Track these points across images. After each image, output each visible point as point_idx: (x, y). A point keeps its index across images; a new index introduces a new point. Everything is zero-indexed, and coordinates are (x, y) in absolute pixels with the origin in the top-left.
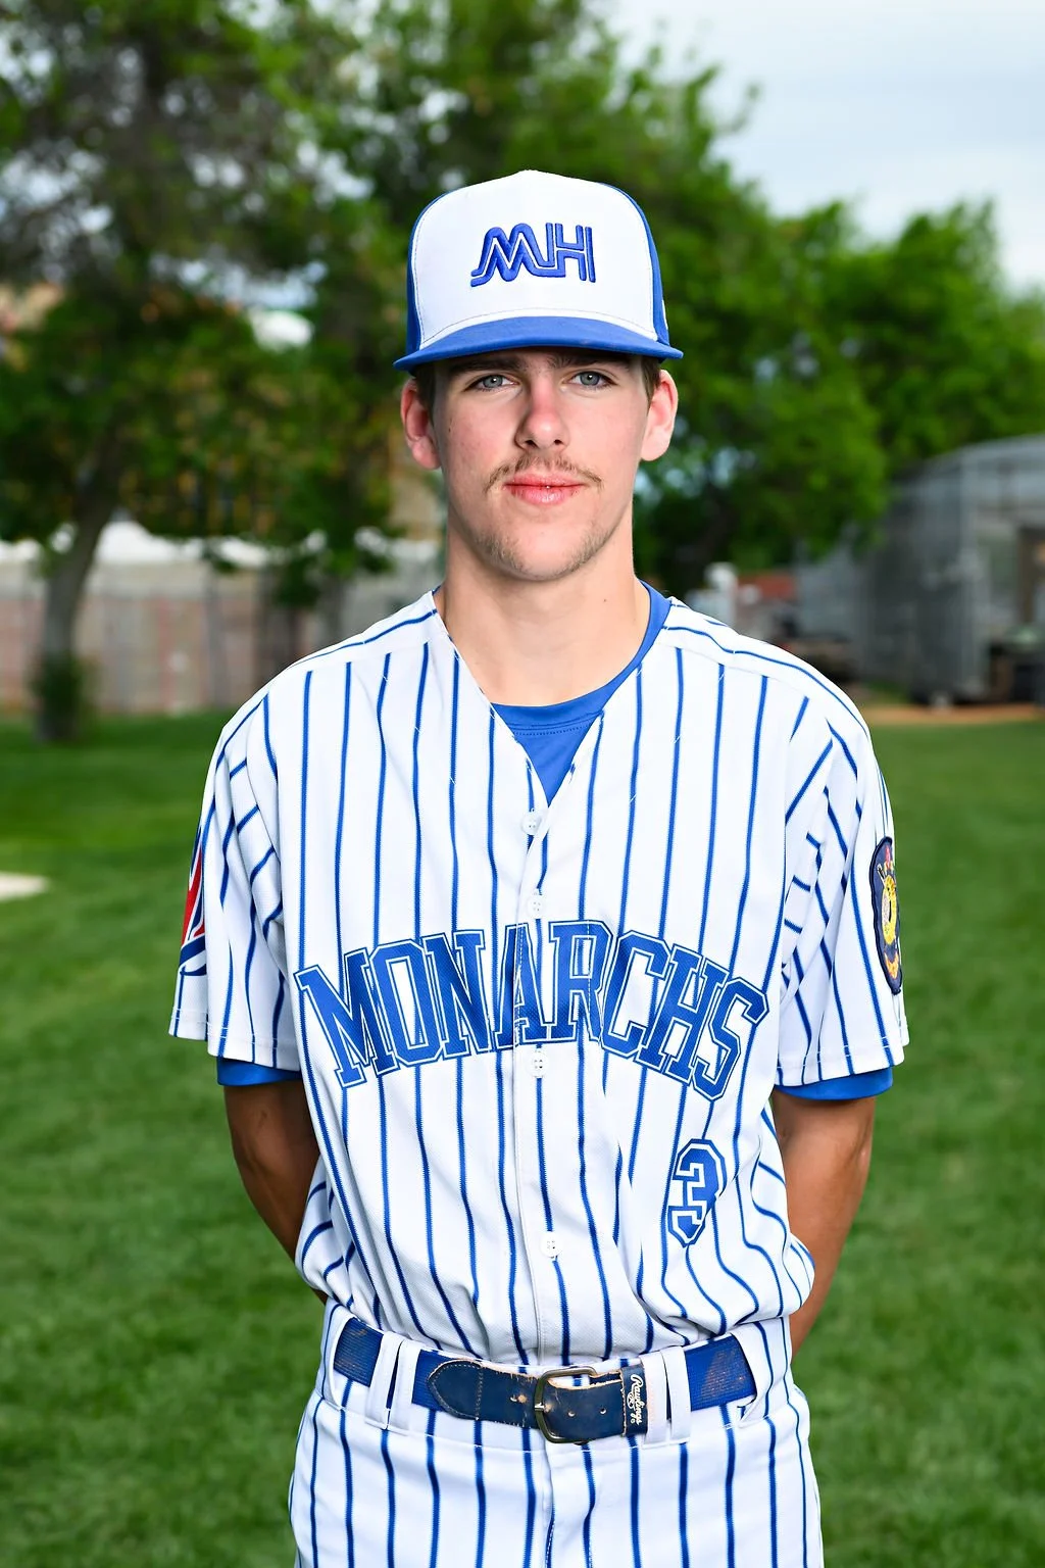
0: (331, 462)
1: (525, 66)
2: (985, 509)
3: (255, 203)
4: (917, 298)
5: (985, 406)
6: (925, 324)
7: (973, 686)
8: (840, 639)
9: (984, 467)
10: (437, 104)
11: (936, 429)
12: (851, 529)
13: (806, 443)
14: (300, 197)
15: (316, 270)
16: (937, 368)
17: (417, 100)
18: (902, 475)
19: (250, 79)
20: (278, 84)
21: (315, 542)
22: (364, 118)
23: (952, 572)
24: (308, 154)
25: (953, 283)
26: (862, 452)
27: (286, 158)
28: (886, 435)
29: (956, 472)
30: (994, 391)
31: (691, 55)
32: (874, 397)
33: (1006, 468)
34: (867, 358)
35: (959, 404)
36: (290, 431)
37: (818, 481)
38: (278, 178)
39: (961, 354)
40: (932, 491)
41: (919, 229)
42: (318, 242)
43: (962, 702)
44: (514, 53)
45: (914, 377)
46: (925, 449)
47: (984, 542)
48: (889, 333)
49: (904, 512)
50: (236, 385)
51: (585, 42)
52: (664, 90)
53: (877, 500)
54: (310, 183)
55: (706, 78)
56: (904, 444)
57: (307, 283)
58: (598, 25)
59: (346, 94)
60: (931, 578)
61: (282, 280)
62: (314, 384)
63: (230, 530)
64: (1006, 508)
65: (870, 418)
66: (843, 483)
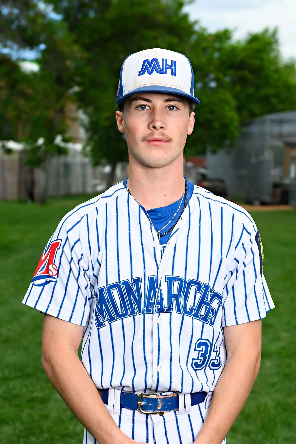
2: (273, 136)
5: (274, 100)
7: (267, 198)
8: (222, 181)
9: (273, 122)
11: (256, 108)
12: (227, 142)
13: (212, 112)
16: (258, 87)
18: (244, 124)
21: (41, 141)
23: (261, 158)
26: (232, 115)
28: (239, 109)
29: (264, 122)
30: (277, 96)
32: (236, 97)
33: (281, 122)
34: (234, 83)
35: (265, 100)
36: (32, 103)
37: (216, 125)
40: (255, 129)
43: (263, 204)
45: (250, 90)
46: (253, 115)
47: (272, 148)
49: (245, 136)
53: (236, 132)
56: (245, 114)
60: (253, 160)
62: (42, 86)
63: (10, 138)
64: (280, 136)
65: (233, 103)
66: (224, 126)
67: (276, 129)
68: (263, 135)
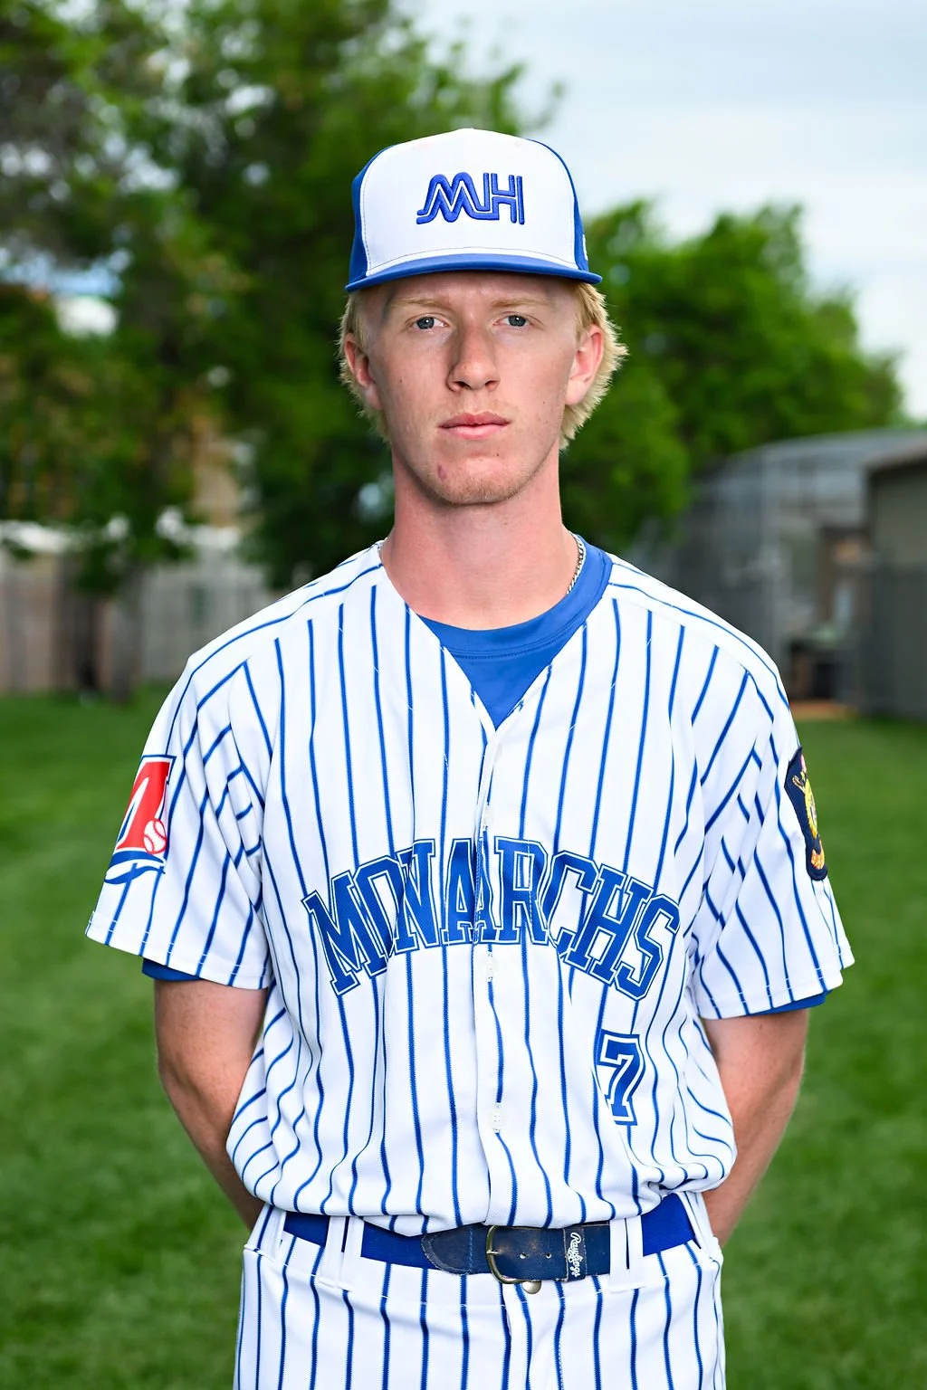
0: (134, 450)
1: (334, 62)
2: (786, 506)
3: (59, 192)
4: (716, 297)
5: (786, 406)
6: (728, 321)
9: (786, 466)
10: (245, 98)
11: (736, 427)
12: (651, 526)
13: (610, 439)
14: (104, 187)
15: (120, 259)
16: (738, 366)
17: (225, 94)
18: (704, 472)
19: (57, 71)
20: (85, 77)
21: (117, 527)
22: (172, 110)
23: (753, 569)
24: (114, 145)
25: (754, 282)
26: (664, 448)
27: (93, 150)
28: (687, 429)
29: (757, 469)
30: (795, 390)
31: (496, 53)
32: (676, 393)
33: (807, 467)
34: (670, 354)
35: (759, 404)
36: (92, 419)
37: (622, 477)
38: (85, 167)
39: (763, 354)
40: (733, 487)
41: (723, 227)
42: (124, 232)
44: (322, 50)
45: (715, 375)
46: (726, 447)
47: (785, 539)
48: (690, 331)
49: (705, 508)
50: (36, 371)
51: (392, 41)
52: (468, 88)
53: (678, 496)
54: (114, 172)
55: (510, 77)
56: (705, 441)
57: (112, 272)
58: (405, 24)
59: (152, 87)
60: (732, 574)
61: (86, 267)
62: (116, 372)
63: (29, 514)
64: (807, 505)
65: (669, 413)
66: (646, 479)
67: (792, 486)
68: (755, 504)
